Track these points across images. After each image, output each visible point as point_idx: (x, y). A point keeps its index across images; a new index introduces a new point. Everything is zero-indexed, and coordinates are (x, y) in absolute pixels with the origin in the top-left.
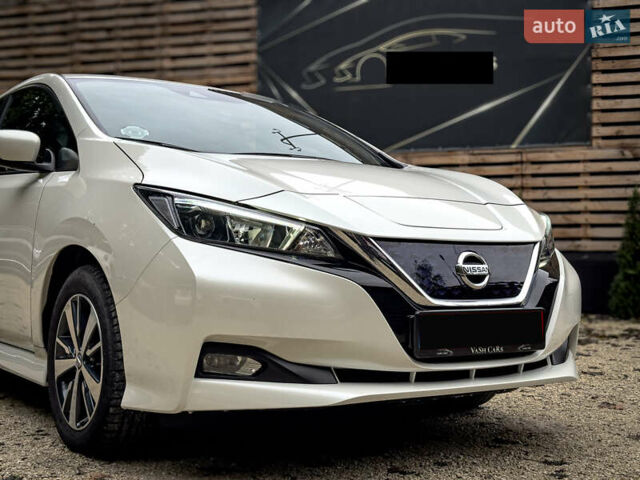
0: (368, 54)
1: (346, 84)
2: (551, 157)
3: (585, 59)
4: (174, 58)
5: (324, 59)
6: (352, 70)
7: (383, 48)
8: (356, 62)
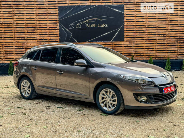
0: (83, 23)
1: (78, 28)
2: (118, 43)
3: (123, 26)
4: (39, 21)
5: (73, 23)
6: (79, 25)
7: (85, 21)
8: (80, 24)
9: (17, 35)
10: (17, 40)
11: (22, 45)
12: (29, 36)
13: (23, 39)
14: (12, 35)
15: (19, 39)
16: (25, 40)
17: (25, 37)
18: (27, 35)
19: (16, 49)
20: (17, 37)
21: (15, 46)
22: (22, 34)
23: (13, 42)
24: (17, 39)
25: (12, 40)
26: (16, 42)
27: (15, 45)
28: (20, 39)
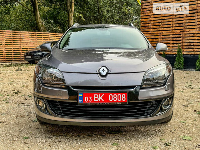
9: (175, 21)
10: (175, 27)
11: (179, 33)
12: (187, 21)
13: (181, 25)
14: (170, 22)
15: (176, 25)
16: (183, 26)
17: (183, 23)
18: (186, 20)
19: (173, 38)
20: (175, 24)
21: (173, 35)
22: (180, 19)
23: (170, 30)
24: (174, 25)
25: (170, 27)
26: (173, 30)
27: (172, 33)
28: (178, 25)
